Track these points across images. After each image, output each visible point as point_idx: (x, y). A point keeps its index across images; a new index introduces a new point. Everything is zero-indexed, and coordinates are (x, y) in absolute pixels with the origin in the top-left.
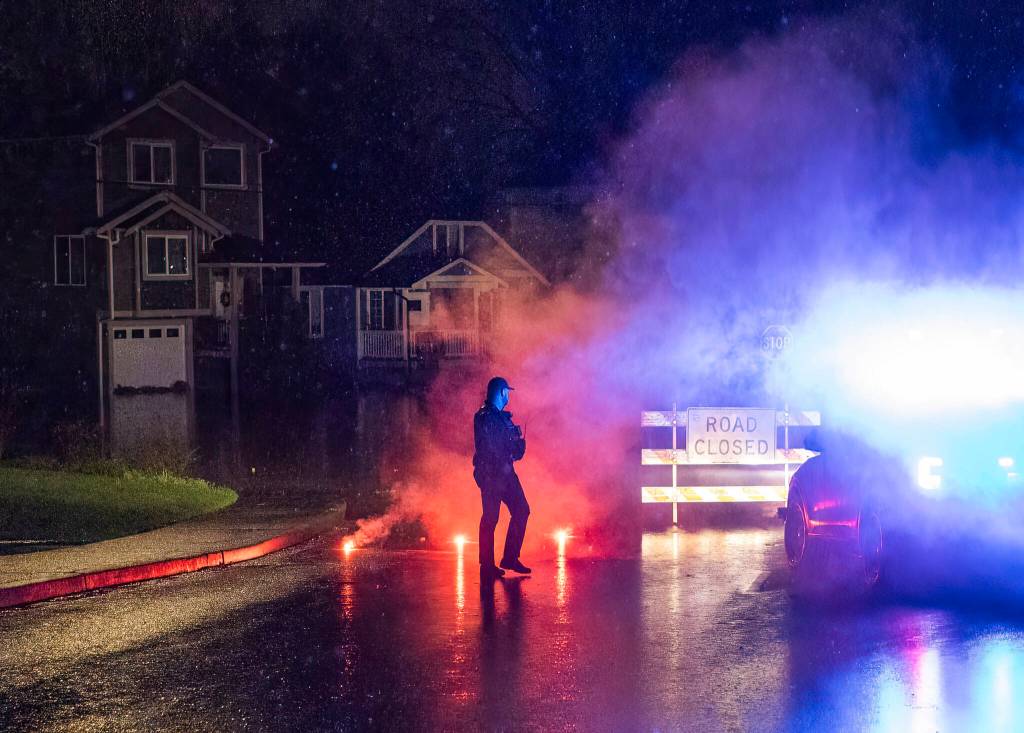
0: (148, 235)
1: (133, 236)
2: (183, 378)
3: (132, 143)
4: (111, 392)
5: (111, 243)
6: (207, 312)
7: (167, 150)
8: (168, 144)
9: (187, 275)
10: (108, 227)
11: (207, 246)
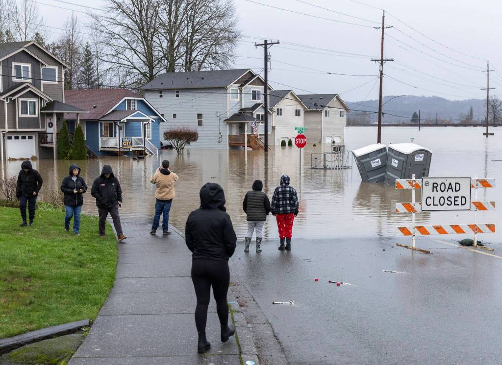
0: (20, 99)
1: (15, 99)
2: (35, 155)
3: (14, 64)
4: (7, 159)
5: (6, 103)
6: (43, 130)
7: (28, 67)
8: (29, 65)
9: (36, 116)
10: (5, 96)
11: (44, 105)
